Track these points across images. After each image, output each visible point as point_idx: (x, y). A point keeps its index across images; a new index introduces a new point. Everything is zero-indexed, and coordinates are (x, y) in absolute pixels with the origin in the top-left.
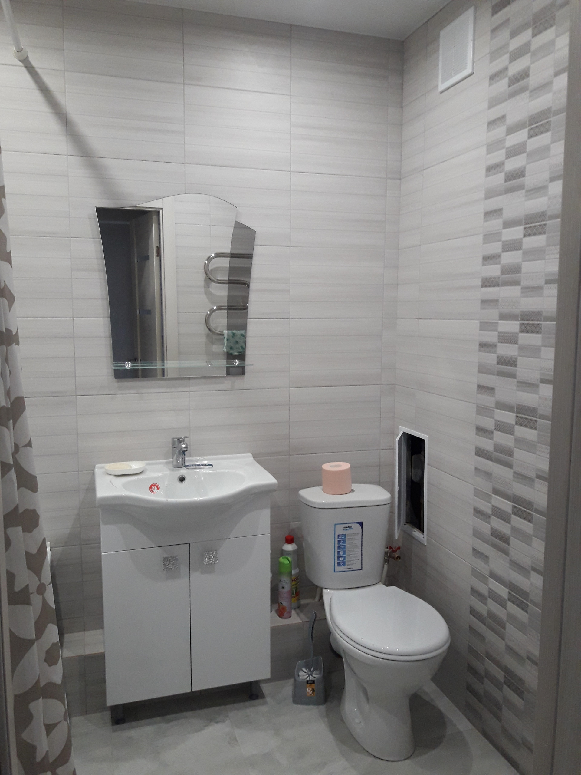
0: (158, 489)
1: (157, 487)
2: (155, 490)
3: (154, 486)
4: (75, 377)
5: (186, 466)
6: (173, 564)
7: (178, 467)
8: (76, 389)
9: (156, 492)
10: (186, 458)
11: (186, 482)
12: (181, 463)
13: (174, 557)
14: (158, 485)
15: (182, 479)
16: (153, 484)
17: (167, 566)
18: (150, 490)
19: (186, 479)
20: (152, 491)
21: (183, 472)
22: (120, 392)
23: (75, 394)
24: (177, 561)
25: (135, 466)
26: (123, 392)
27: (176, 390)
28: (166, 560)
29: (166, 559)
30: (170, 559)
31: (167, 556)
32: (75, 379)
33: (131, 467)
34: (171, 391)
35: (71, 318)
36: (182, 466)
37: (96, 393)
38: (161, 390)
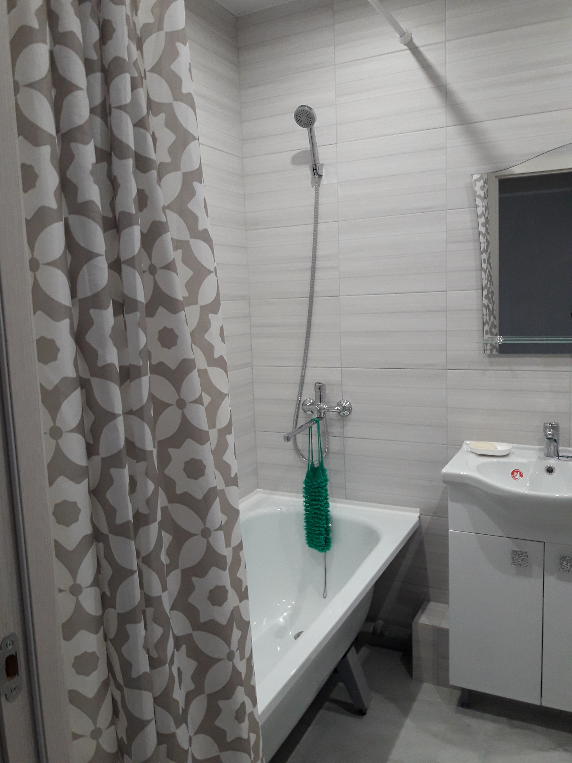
0: (521, 476)
1: (520, 473)
2: (518, 476)
3: (517, 472)
4: (446, 350)
5: (558, 456)
6: (523, 560)
7: (549, 455)
8: (447, 363)
9: (519, 479)
10: (560, 448)
11: (554, 474)
12: (552, 452)
13: (523, 553)
14: (521, 472)
15: (550, 470)
16: (516, 470)
17: (516, 560)
18: (512, 475)
19: (555, 471)
20: (514, 477)
21: (552, 462)
22: (491, 368)
23: (446, 368)
24: (527, 557)
25: (501, 447)
26: (495, 368)
27: (554, 369)
28: (515, 554)
29: (515, 552)
30: (519, 554)
31: (516, 549)
32: (446, 353)
33: (497, 448)
34: (548, 369)
35: (444, 291)
36: (554, 456)
37: (466, 367)
38: (537, 368)
